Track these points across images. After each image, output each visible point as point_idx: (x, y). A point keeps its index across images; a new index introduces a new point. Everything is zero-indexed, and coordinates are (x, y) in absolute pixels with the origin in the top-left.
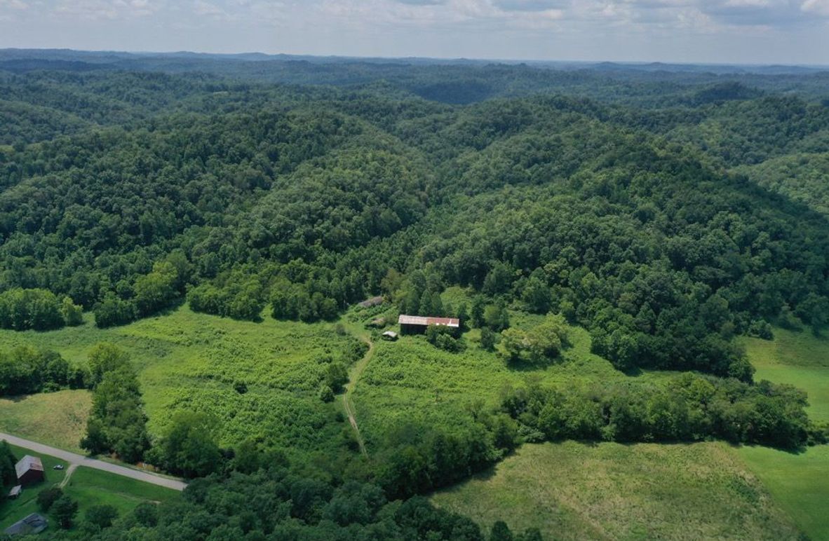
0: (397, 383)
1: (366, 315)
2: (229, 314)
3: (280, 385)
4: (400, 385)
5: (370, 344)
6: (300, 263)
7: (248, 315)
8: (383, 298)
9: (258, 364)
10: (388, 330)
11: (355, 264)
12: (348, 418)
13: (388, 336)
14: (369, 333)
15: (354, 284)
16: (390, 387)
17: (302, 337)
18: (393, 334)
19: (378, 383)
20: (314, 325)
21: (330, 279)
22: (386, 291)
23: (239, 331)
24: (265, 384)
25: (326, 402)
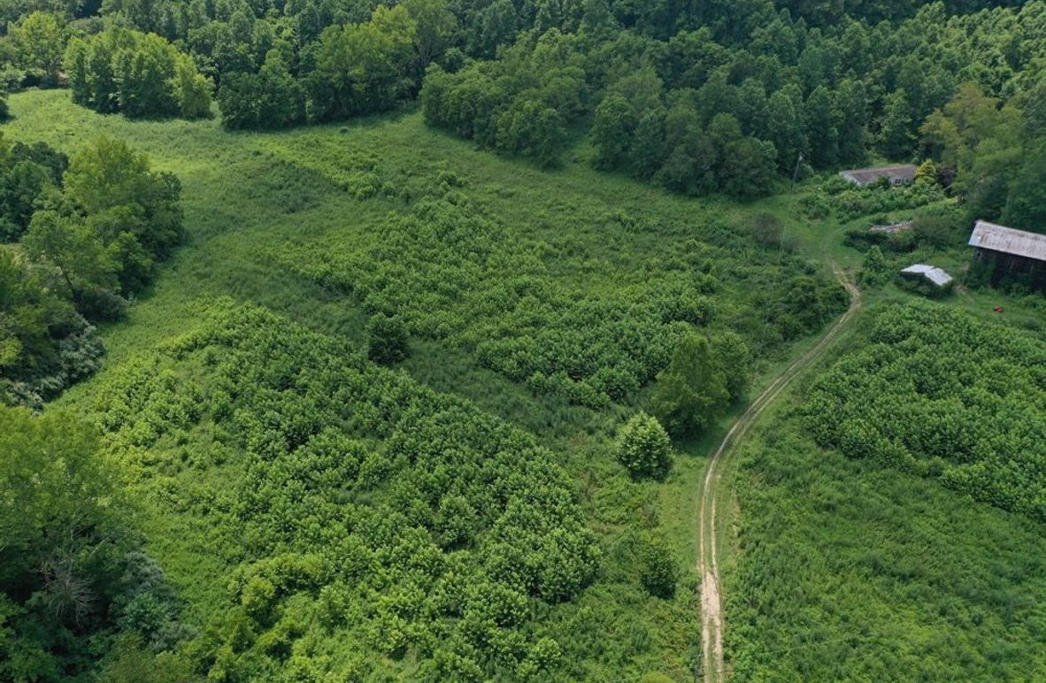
0: (935, 473)
1: (857, 207)
2: (492, 144)
3: (509, 364)
4: (952, 486)
5: (855, 292)
6: (703, 39)
7: (534, 154)
8: (918, 170)
9: (487, 283)
10: (922, 262)
11: (854, 63)
12: (694, 588)
13: (921, 278)
14: (856, 261)
15: (841, 114)
16: (903, 482)
17: (649, 230)
18: (939, 277)
19: (858, 451)
20: (695, 205)
21: (771, 87)
22: (932, 150)
23: (498, 186)
24: (469, 347)
25: (635, 475)
